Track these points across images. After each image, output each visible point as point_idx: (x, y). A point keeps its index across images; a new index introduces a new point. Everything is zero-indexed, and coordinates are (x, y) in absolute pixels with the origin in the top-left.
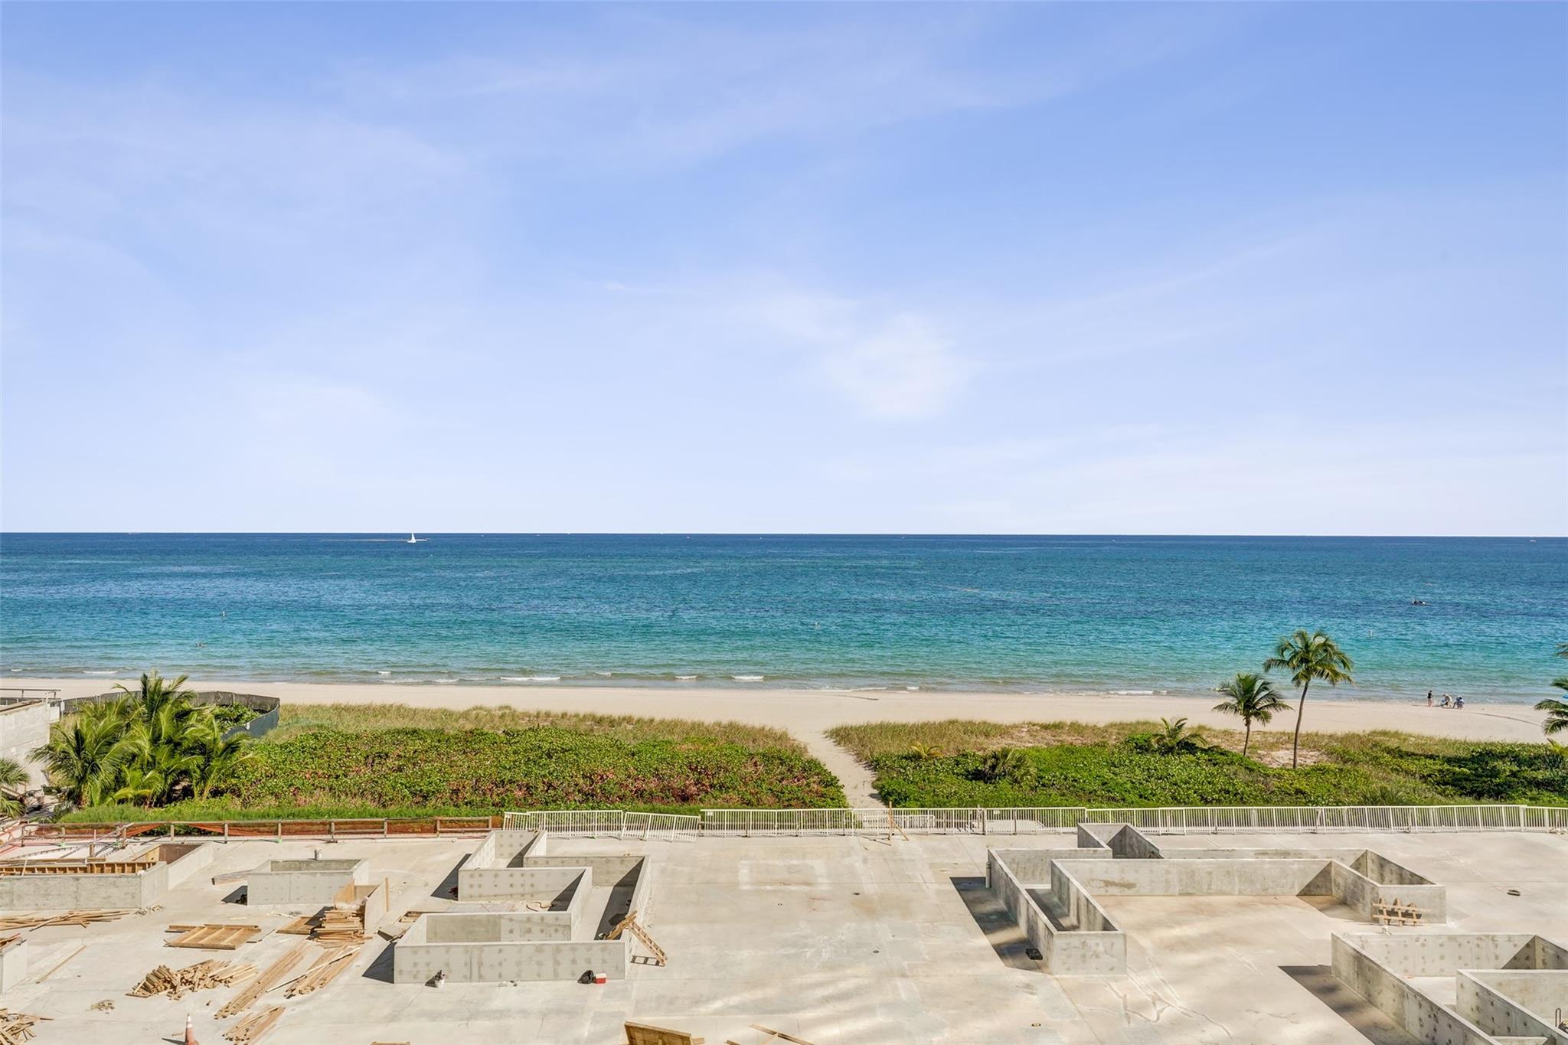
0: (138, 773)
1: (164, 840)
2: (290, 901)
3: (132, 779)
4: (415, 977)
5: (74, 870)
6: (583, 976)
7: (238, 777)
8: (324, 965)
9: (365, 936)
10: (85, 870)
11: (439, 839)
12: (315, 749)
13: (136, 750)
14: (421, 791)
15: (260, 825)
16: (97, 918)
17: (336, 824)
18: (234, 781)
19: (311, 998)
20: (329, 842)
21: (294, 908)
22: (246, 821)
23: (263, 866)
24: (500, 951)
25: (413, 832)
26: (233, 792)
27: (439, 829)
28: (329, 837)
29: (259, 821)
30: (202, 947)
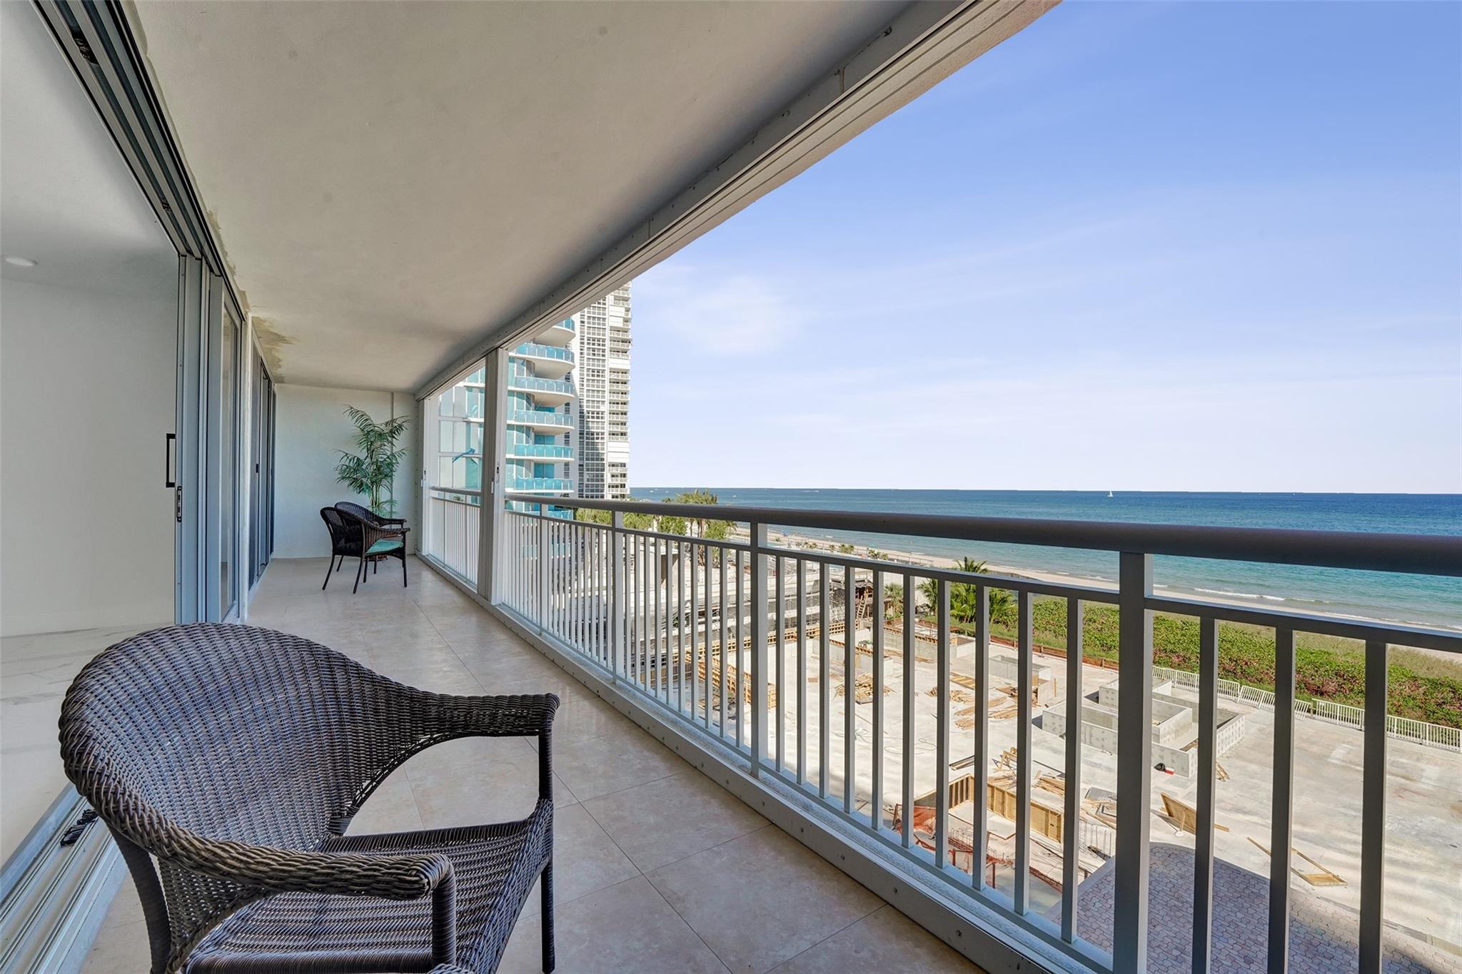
0: (959, 604)
1: (962, 636)
2: (1007, 678)
3: (957, 606)
4: (1053, 730)
5: (920, 638)
6: (1158, 765)
7: (1008, 616)
8: (1010, 709)
9: (1038, 704)
10: (923, 639)
11: (1103, 670)
12: (1053, 610)
13: (958, 593)
14: (1107, 644)
15: (1007, 640)
16: (926, 661)
17: (1044, 648)
18: (1005, 618)
19: (999, 721)
20: (1040, 656)
21: (1008, 681)
22: (1001, 636)
23: (997, 657)
24: (1103, 732)
25: (1090, 663)
26: (1004, 623)
27: (1103, 665)
28: (1040, 654)
29: (1009, 638)
30: (960, 684)
